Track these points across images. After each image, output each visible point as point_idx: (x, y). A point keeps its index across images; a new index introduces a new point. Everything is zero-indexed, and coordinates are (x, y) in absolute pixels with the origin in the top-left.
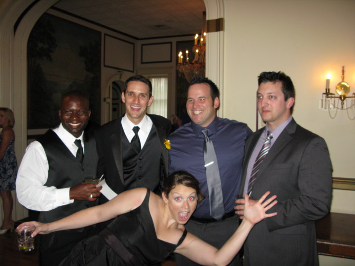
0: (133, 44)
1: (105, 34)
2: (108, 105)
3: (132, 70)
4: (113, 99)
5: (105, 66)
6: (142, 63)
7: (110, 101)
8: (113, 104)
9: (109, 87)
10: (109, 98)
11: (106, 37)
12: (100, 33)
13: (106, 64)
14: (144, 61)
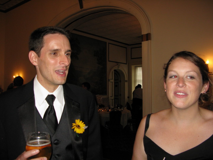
0: (126, 48)
1: (109, 43)
2: (111, 83)
3: (125, 63)
4: (115, 80)
5: (109, 61)
6: (132, 59)
7: (113, 81)
8: (115, 83)
9: (112, 72)
10: (112, 79)
11: (110, 44)
12: (106, 43)
13: (110, 60)
14: (132, 58)
